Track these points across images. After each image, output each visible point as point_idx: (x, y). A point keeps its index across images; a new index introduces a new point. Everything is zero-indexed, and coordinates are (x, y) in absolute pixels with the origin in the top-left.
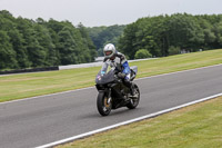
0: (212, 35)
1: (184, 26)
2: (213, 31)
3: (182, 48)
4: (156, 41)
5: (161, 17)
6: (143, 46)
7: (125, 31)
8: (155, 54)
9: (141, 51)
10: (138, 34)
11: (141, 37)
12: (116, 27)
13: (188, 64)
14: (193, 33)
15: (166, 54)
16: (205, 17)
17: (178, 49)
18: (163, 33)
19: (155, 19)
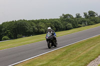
0: (36, 29)
1: (24, 25)
2: (36, 27)
3: (23, 35)
4: (11, 32)
5: (13, 21)
6: (5, 35)
8: (11, 38)
9: (4, 37)
10: (3, 29)
11: (5, 31)
13: (26, 42)
14: (28, 28)
17: (21, 35)
18: (14, 29)
19: (11, 22)
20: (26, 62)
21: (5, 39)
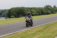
0: (30, 12)
1: (23, 10)
3: (23, 16)
4: (16, 14)
5: (17, 8)
6: (13, 15)
7: (8, 11)
8: (16, 17)
9: (12, 16)
10: (11, 12)
11: (12, 13)
12: (6, 10)
14: (25, 12)
15: (18, 17)
16: (29, 8)
17: (21, 16)
18: (18, 12)
19: (16, 8)
20: (23, 32)
21: (12, 18)
